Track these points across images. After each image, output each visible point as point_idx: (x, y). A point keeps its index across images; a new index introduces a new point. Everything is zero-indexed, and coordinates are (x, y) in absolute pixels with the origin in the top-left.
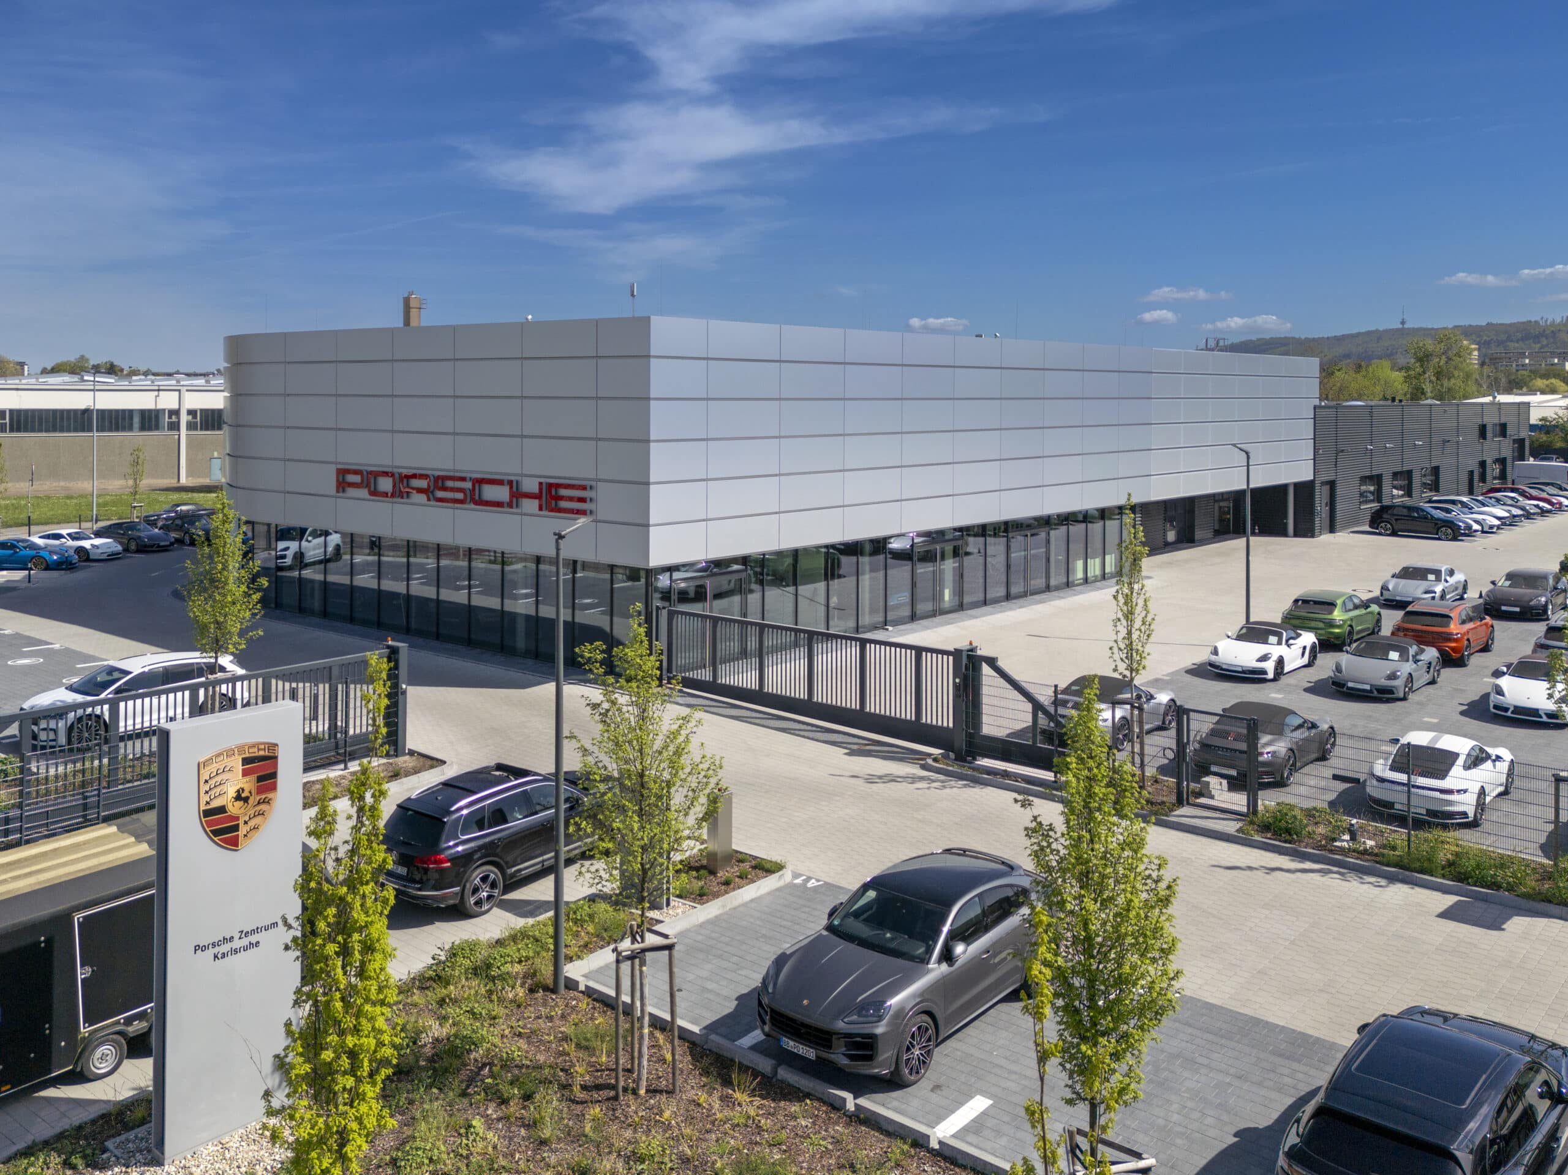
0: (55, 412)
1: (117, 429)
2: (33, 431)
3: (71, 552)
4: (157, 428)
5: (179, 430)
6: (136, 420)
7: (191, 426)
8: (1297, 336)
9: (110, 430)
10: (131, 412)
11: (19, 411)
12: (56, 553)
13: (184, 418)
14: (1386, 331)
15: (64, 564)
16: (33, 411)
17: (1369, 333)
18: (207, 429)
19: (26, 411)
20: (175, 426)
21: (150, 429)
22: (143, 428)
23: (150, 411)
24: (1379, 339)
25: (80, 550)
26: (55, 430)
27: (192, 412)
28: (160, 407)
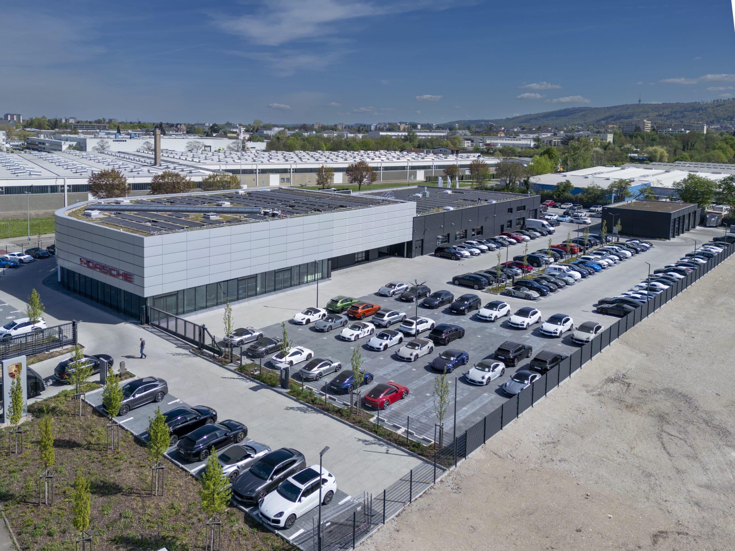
0: (20, 187)
1: (42, 192)
2: (13, 193)
3: (17, 261)
4: (57, 192)
5: (64, 192)
6: (49, 189)
7: (69, 191)
8: (590, 107)
9: (40, 193)
10: (47, 186)
11: (8, 187)
12: (12, 262)
13: (66, 188)
14: (631, 105)
15: (15, 266)
16: (13, 187)
17: (623, 106)
18: (74, 192)
19: (10, 187)
20: (63, 191)
21: (54, 192)
22: (52, 192)
23: (54, 186)
24: (628, 108)
25: (20, 260)
26: (20, 193)
27: (69, 186)
28: (57, 184)
